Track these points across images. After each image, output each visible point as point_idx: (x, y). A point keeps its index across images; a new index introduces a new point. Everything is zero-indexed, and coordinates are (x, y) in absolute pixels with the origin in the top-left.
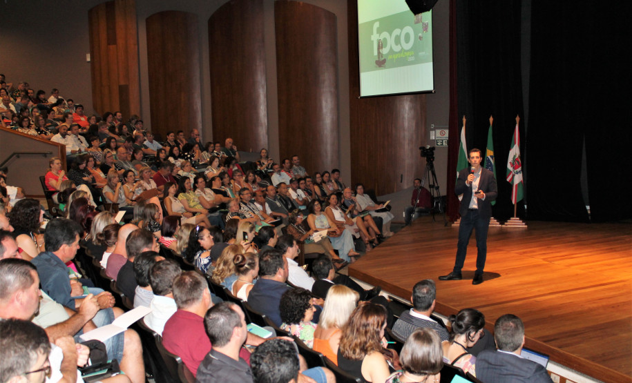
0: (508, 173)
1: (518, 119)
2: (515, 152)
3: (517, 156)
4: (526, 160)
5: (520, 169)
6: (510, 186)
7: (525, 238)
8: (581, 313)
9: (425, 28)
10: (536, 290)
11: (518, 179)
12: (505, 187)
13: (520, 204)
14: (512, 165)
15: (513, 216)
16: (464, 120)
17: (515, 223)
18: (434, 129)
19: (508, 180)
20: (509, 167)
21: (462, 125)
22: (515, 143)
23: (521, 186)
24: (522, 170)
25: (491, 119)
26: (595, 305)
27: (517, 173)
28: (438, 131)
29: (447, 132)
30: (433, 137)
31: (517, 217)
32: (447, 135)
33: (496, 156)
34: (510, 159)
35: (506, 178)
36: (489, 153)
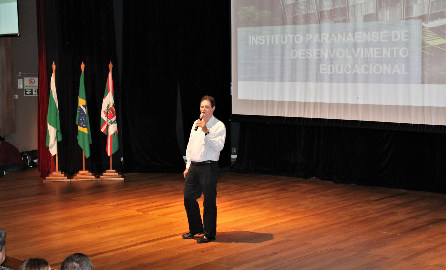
0: (102, 123)
1: (110, 66)
2: (108, 100)
3: (111, 105)
4: (119, 109)
5: (114, 118)
6: (105, 137)
7: (121, 190)
8: (171, 259)
10: (128, 240)
11: (113, 129)
12: (98, 138)
13: (115, 155)
14: (107, 114)
15: (109, 169)
16: (54, 66)
17: (111, 176)
18: (22, 77)
19: (103, 130)
20: (103, 116)
21: (52, 73)
22: (109, 91)
23: (116, 137)
24: (117, 120)
25: (83, 66)
26: (185, 251)
27: (112, 123)
28: (27, 80)
29: (36, 79)
30: (20, 86)
31: (113, 169)
32: (36, 84)
33: (89, 105)
34: (104, 108)
35: (100, 129)
36: (82, 102)
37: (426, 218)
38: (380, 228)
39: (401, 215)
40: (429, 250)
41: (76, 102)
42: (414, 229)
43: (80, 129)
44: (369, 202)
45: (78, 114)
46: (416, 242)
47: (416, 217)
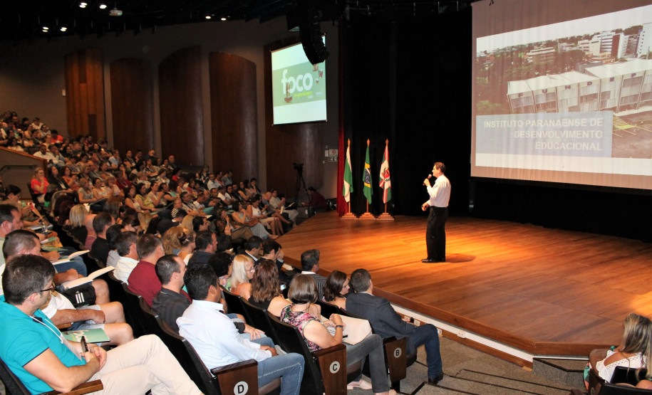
0: (380, 181)
1: (387, 142)
2: (385, 165)
3: (387, 169)
4: (393, 172)
5: (389, 178)
6: (382, 190)
7: (393, 226)
8: (425, 276)
9: (321, 74)
10: (396, 262)
11: (387, 185)
12: (377, 191)
13: (388, 203)
14: (384, 175)
15: (384, 212)
16: (349, 142)
17: (385, 217)
18: (328, 149)
19: (380, 186)
20: (381, 176)
21: (348, 146)
22: (386, 159)
23: (389, 190)
24: (391, 178)
25: (368, 142)
26: (436, 270)
27: (387, 181)
28: (331, 151)
29: (337, 151)
30: (327, 155)
31: (387, 212)
32: (337, 154)
33: (372, 169)
34: (382, 171)
35: (378, 184)
36: (367, 166)
37: (612, 255)
38: (577, 261)
39: (591, 252)
40: (612, 278)
41: (363, 166)
42: (601, 263)
43: (365, 184)
44: (568, 242)
45: (364, 176)
46: (604, 272)
47: (604, 254)
